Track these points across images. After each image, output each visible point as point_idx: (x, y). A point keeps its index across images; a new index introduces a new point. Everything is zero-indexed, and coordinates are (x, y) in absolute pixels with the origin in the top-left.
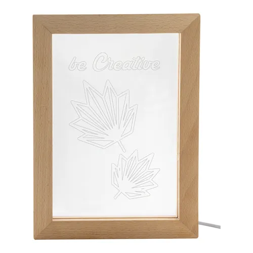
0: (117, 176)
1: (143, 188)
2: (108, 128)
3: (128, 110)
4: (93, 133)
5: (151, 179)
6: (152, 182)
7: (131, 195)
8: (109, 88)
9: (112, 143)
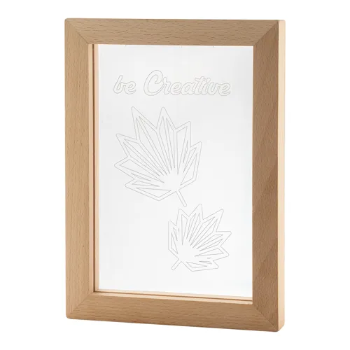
0: (175, 239)
1: (209, 257)
2: (163, 173)
3: (189, 149)
4: (144, 179)
5: (220, 244)
6: (221, 249)
7: (194, 266)
8: (165, 118)
9: (168, 194)
